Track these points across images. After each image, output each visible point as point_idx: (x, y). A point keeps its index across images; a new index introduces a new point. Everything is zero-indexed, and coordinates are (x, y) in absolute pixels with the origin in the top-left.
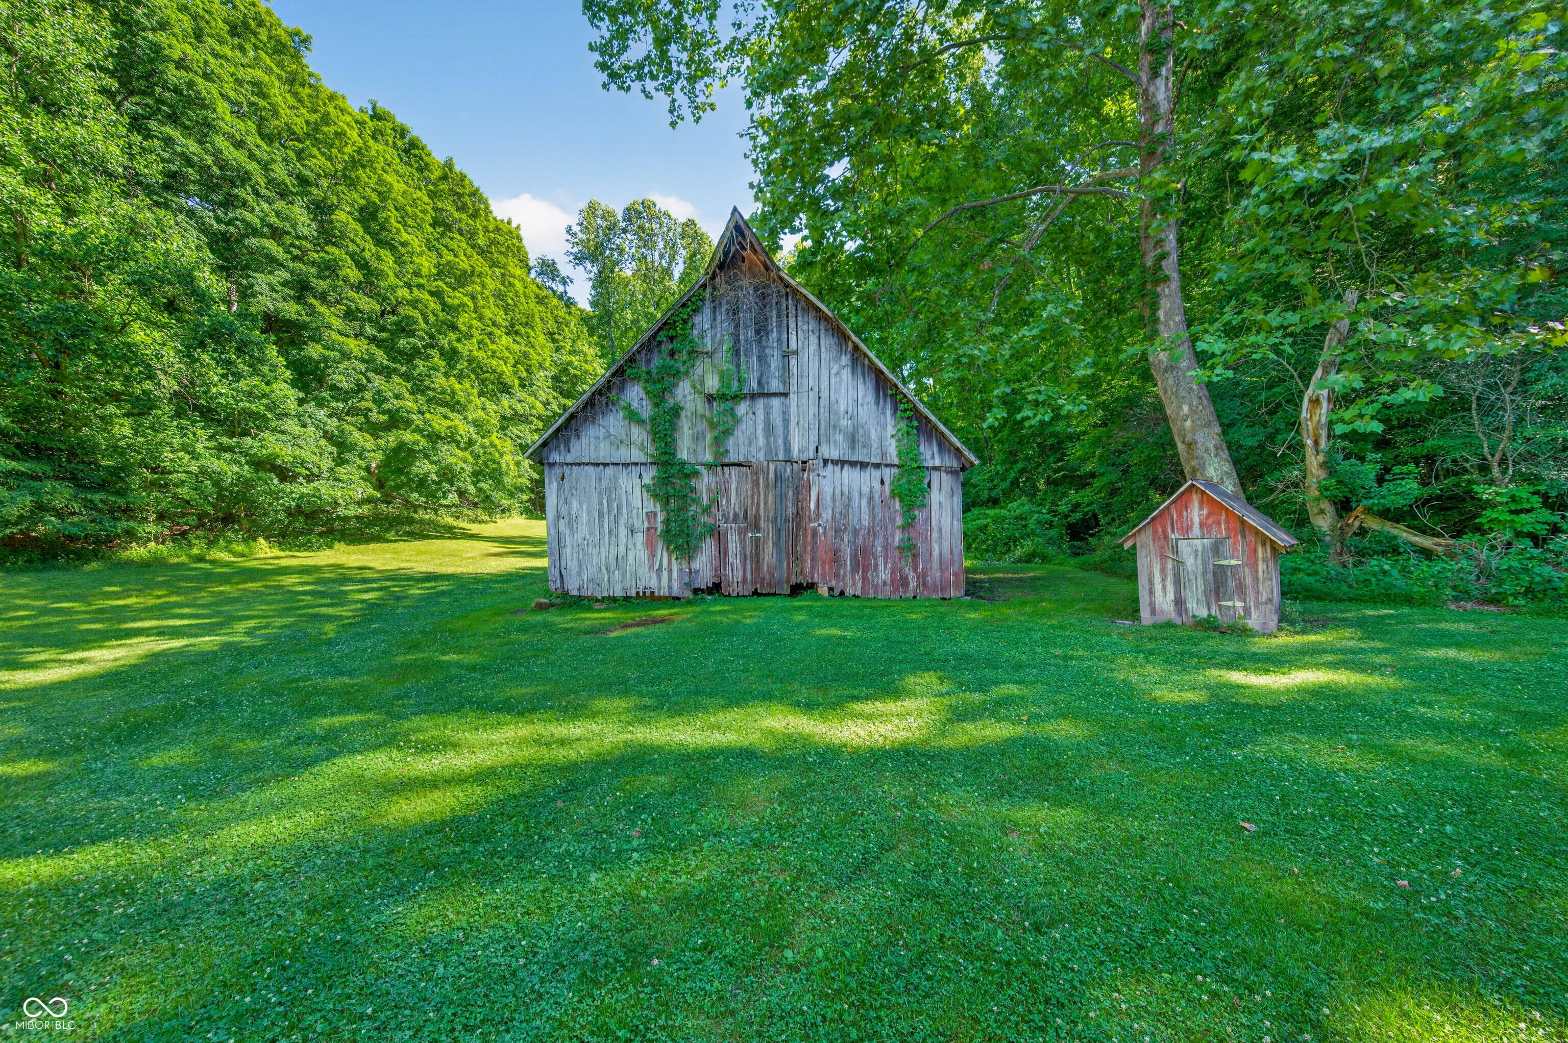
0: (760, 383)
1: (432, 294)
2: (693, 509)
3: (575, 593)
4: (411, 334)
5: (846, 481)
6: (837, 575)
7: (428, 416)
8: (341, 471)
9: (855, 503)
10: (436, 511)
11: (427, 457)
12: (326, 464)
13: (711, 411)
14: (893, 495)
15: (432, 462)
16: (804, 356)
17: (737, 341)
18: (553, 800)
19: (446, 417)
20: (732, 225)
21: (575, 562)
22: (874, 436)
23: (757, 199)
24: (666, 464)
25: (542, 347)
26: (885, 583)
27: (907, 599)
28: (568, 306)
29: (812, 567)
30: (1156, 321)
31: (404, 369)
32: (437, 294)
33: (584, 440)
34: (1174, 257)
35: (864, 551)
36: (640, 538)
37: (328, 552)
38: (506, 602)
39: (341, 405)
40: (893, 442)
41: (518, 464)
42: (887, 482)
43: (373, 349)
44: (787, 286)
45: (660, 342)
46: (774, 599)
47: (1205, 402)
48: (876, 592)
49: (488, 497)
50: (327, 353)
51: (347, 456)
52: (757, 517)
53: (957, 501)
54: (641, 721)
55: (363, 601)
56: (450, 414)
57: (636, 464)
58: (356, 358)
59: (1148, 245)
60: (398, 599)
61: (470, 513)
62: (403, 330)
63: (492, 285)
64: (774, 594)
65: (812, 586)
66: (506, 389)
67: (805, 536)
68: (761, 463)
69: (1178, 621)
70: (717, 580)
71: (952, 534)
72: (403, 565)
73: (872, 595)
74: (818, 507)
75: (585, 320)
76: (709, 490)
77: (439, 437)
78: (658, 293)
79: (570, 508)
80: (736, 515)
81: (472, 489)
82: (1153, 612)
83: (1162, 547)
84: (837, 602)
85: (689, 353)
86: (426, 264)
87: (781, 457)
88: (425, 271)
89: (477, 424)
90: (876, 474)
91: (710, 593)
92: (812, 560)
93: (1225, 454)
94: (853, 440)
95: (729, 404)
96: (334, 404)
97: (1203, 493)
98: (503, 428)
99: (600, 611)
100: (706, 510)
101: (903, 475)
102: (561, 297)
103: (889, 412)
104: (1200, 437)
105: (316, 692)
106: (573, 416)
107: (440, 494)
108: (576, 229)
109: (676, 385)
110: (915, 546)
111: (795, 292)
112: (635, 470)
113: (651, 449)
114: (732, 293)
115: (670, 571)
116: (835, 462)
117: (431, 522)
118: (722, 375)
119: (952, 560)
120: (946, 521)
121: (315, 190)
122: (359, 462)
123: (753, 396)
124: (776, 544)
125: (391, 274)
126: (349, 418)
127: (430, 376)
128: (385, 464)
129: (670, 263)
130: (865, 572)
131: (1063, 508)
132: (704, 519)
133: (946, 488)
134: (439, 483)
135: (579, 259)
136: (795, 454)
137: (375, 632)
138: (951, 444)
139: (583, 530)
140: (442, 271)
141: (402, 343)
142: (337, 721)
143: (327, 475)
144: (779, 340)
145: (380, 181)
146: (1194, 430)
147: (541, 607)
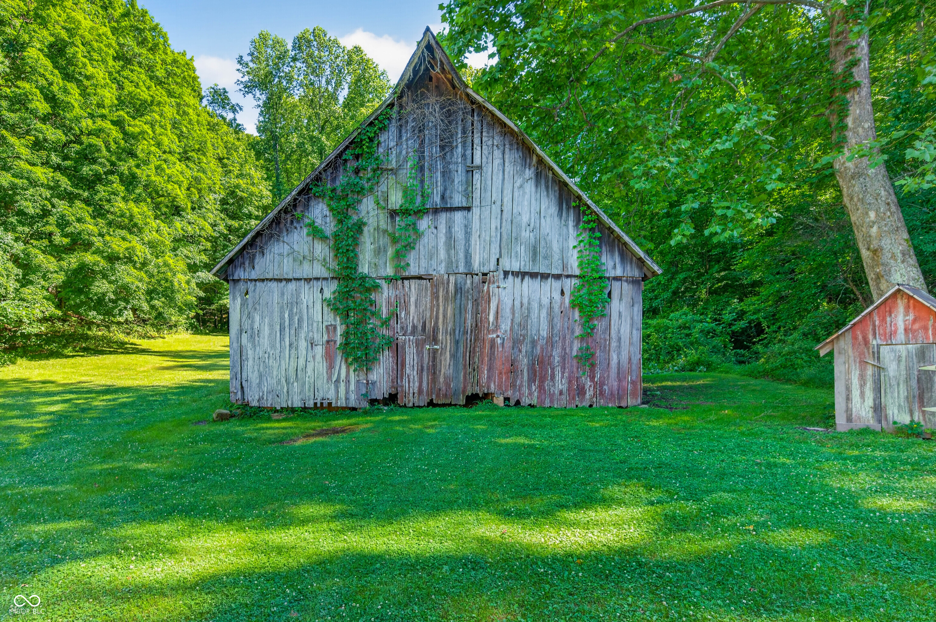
0: (443, 197)
1: (114, 123)
2: (373, 322)
3: (255, 404)
4: (94, 161)
5: (525, 293)
6: (513, 385)
7: (108, 238)
8: (27, 291)
9: (534, 315)
10: (108, 327)
11: (105, 276)
12: (12, 285)
13: (394, 227)
14: (573, 305)
15: (110, 282)
16: (487, 170)
17: (421, 158)
18: (285, 610)
19: (124, 239)
20: (423, 44)
21: (256, 374)
22: (556, 247)
23: (444, 19)
24: (348, 278)
25: (213, 171)
26: (561, 393)
27: (583, 408)
28: (236, 133)
29: (489, 377)
30: (845, 127)
31: (86, 194)
32: (118, 123)
33: (268, 257)
34: (865, 64)
35: (541, 362)
36: (319, 351)
37: (11, 367)
38: (186, 413)
39: (27, 229)
40: (575, 252)
41: (188, 282)
42: (567, 293)
43: (58, 176)
44: (473, 102)
45: (346, 161)
46: (450, 409)
47: (893, 208)
48: (552, 401)
49: (160, 314)
50: (16, 181)
51: (32, 277)
52: (435, 330)
53: (638, 309)
54: (353, 529)
55: (51, 413)
56: (128, 236)
57: (317, 279)
58: (42, 185)
59: (837, 52)
60: (83, 411)
61: (139, 329)
62: (86, 157)
63: (170, 112)
64: (450, 405)
65: (486, 396)
66: (177, 211)
67: (482, 348)
68: (442, 276)
69: (878, 427)
70: (393, 391)
71: (631, 344)
72: (83, 379)
73: (547, 404)
74: (497, 318)
75: (253, 145)
76: (389, 302)
77: (118, 258)
78: (322, 116)
79: (253, 322)
80: (414, 327)
81: (146, 307)
82: (849, 419)
83: (862, 354)
84: (514, 411)
85: (374, 171)
86: (108, 95)
87: (462, 269)
88: (107, 102)
89: (152, 245)
90: (557, 285)
91: (386, 404)
92: (489, 370)
93: (913, 260)
94: (534, 253)
95: (411, 219)
96: (20, 228)
97: (910, 297)
98: (174, 249)
99: (278, 421)
100: (385, 323)
101: (583, 285)
102: (230, 125)
103: (571, 224)
104: (886, 243)
105: (24, 500)
106: (259, 234)
107: (116, 311)
108: (247, 59)
109: (359, 202)
110: (593, 355)
111: (481, 107)
112: (317, 285)
113: (334, 265)
114: (418, 111)
115: (348, 382)
116: (516, 274)
117: (104, 338)
118: (405, 191)
119: (630, 368)
120: (625, 330)
121: (8, 30)
122: (43, 283)
123: (436, 211)
124: (454, 356)
125: (76, 105)
126: (35, 242)
127: (109, 201)
128: (66, 285)
129: (336, 90)
130: (542, 380)
131: (727, 317)
132: (385, 331)
133: (627, 299)
134: (114, 302)
135: (248, 88)
136: (476, 266)
137: (67, 442)
138: (633, 254)
139: (265, 341)
140: (121, 103)
141: (86, 170)
142: (51, 527)
143: (12, 295)
144: (464, 156)
145: (70, 19)
146: (880, 237)
147: (222, 418)
